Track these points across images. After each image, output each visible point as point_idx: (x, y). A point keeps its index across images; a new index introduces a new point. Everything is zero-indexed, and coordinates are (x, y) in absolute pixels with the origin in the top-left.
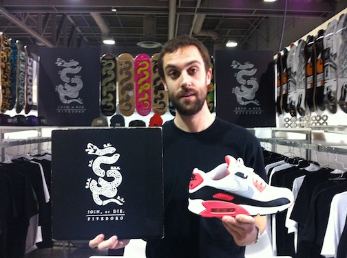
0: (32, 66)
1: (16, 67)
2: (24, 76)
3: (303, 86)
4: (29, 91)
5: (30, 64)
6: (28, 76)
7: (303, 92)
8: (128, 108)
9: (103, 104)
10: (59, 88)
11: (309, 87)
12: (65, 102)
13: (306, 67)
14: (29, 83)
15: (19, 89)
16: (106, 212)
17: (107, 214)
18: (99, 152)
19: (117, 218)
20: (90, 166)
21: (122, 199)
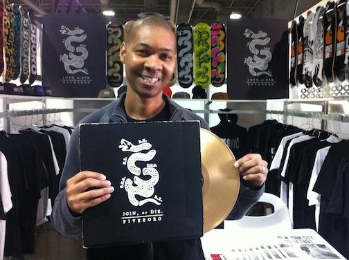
0: (35, 34)
1: (19, 34)
2: (28, 45)
3: (321, 55)
4: (33, 60)
5: (33, 32)
6: (32, 44)
9: (110, 74)
10: (64, 58)
12: (70, 72)
14: (33, 51)
15: (23, 58)
16: (143, 213)
17: (144, 215)
18: (134, 148)
19: (155, 219)
20: (124, 163)
21: (160, 198)
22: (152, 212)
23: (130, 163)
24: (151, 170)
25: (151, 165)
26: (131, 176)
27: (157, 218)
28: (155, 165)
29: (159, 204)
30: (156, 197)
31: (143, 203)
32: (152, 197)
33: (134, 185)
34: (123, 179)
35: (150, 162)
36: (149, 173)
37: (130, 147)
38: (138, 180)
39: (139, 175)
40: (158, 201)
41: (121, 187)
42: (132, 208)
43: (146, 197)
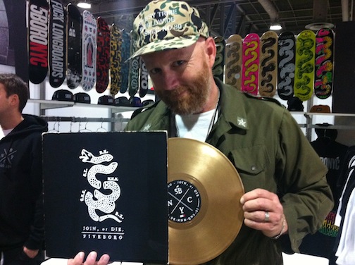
16: (103, 229)
17: (105, 231)
18: (94, 160)
19: (115, 238)
20: (85, 175)
21: (121, 215)
22: (113, 229)
23: (91, 175)
24: (112, 184)
25: (113, 178)
26: (92, 190)
27: (118, 236)
28: (116, 179)
29: (120, 221)
30: (117, 213)
31: (103, 218)
32: (113, 213)
33: (95, 199)
34: (84, 192)
35: (111, 175)
36: (110, 187)
37: (90, 158)
38: (98, 194)
39: (99, 188)
40: (119, 218)
41: (82, 200)
42: (92, 223)
43: (107, 212)
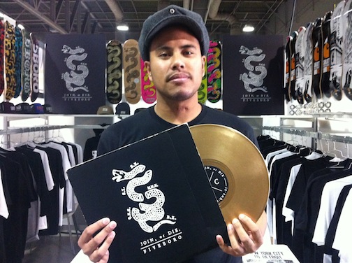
0: (37, 53)
1: (21, 54)
2: (30, 64)
3: (310, 72)
4: (35, 79)
5: (35, 51)
6: (34, 63)
7: (310, 78)
8: (133, 95)
9: (109, 92)
10: (65, 76)
11: (316, 73)
12: (71, 89)
13: (313, 52)
14: (35, 70)
15: (24, 77)
16: (161, 237)
21: (173, 217)
30: (168, 217)
